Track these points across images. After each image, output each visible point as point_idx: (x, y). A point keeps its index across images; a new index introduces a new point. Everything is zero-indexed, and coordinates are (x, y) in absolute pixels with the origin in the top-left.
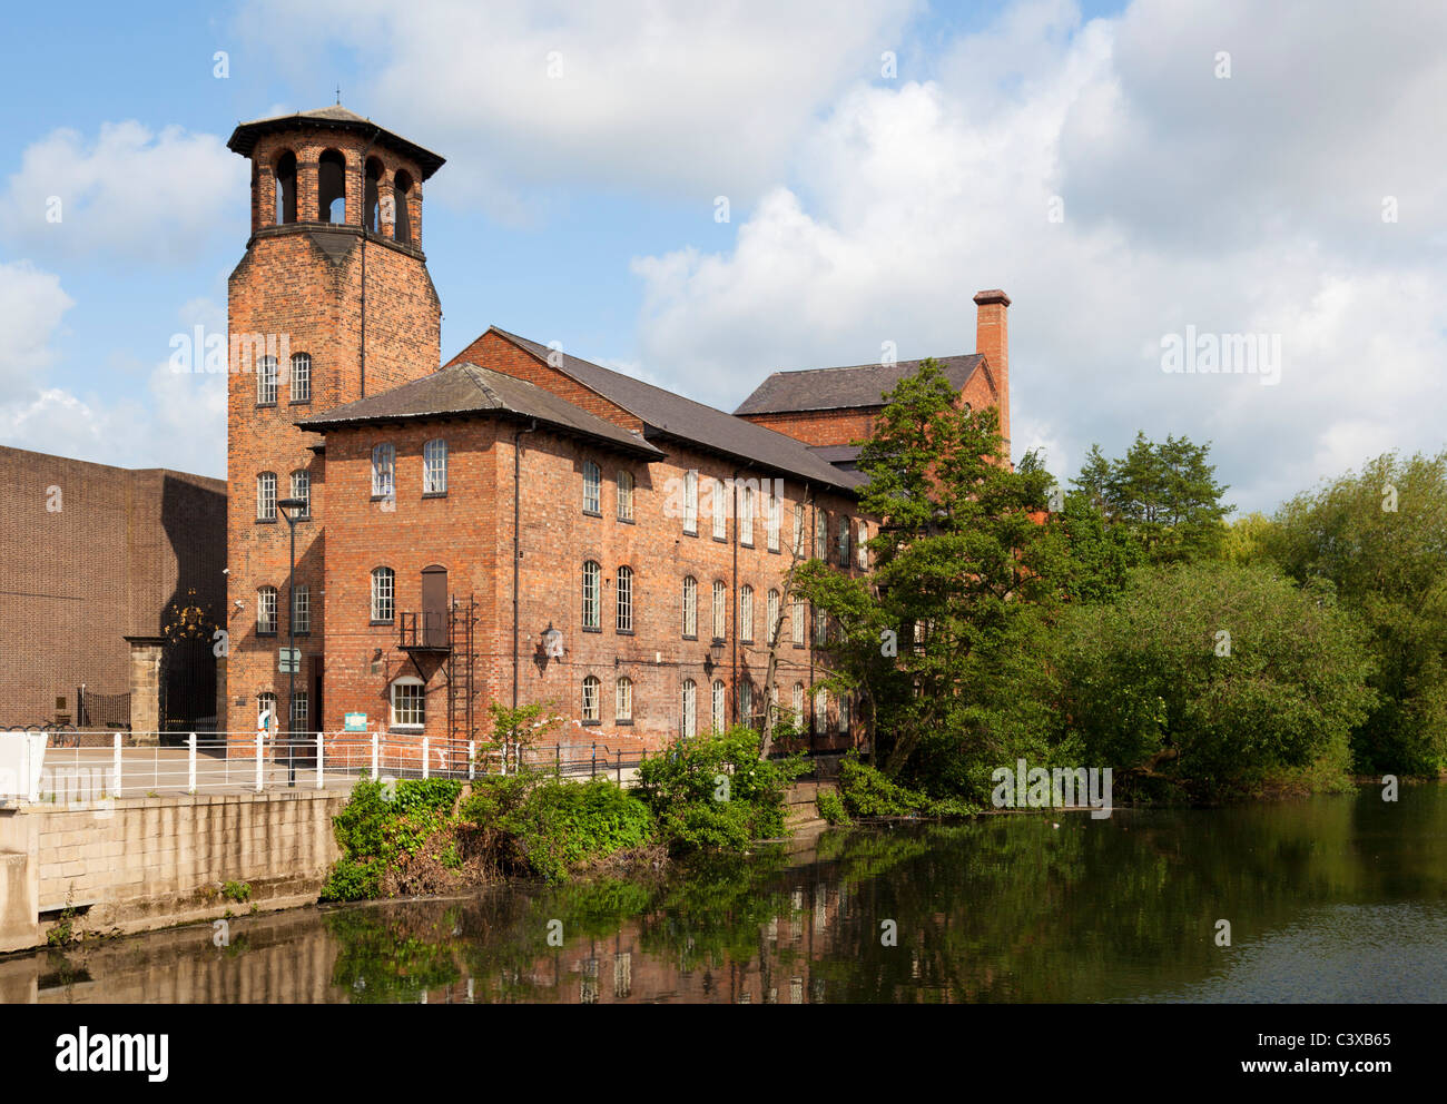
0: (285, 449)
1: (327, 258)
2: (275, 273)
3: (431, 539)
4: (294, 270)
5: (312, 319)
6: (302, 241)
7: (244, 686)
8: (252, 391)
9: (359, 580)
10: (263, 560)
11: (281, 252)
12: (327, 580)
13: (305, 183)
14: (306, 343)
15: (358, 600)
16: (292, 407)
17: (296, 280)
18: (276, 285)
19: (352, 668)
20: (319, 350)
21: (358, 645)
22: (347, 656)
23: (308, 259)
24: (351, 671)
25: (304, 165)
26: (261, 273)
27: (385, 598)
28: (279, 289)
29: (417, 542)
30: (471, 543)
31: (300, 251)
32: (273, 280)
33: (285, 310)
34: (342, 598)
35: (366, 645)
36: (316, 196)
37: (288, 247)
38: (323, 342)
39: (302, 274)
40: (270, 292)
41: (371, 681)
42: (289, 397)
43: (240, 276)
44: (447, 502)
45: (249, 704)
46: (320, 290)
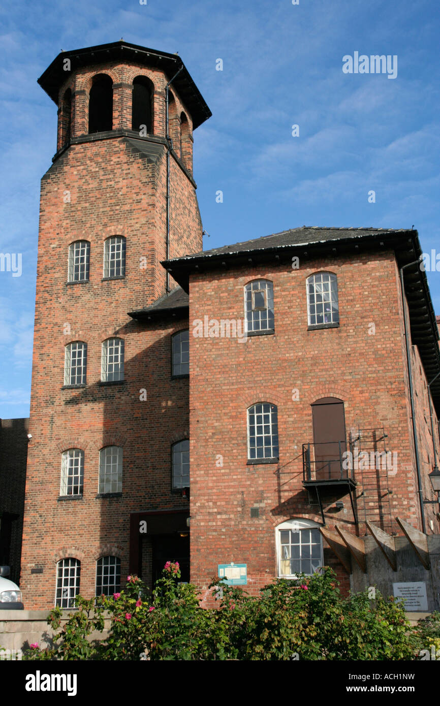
0: (96, 321)
1: (143, 156)
2: (90, 172)
3: (322, 370)
4: (109, 168)
5: (127, 207)
6: (117, 144)
7: (42, 552)
8: (63, 272)
9: (232, 417)
10: (69, 424)
11: (97, 155)
12: (192, 419)
13: (121, 99)
14: (120, 227)
15: (231, 439)
16: (105, 283)
17: (111, 176)
18: (90, 181)
19: (226, 513)
20: (135, 233)
21: (233, 487)
22: (220, 500)
23: (124, 158)
24: (224, 516)
25: (120, 86)
26: (75, 173)
27: (263, 435)
28: (94, 184)
29: (304, 374)
30: (372, 372)
31: (116, 153)
32: (87, 178)
33: (100, 201)
34: (211, 437)
35: (244, 486)
36: (130, 111)
37: (103, 150)
38: (138, 225)
39: (118, 172)
40: (84, 187)
41: (251, 525)
42: (101, 274)
43: (53, 176)
44: (340, 332)
45: (46, 570)
46: (136, 183)
